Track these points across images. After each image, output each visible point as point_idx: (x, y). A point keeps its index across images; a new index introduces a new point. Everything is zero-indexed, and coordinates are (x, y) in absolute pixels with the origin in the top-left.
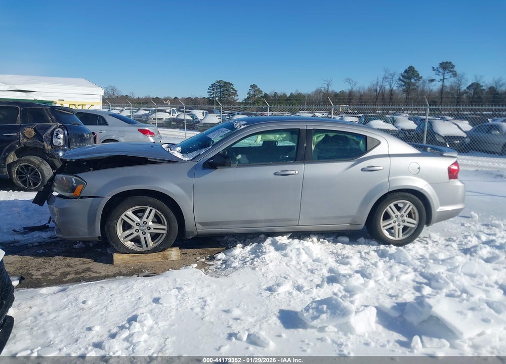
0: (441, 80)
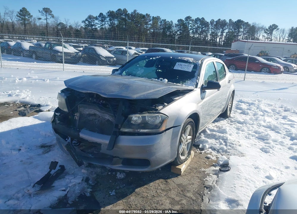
0: (45, 19)
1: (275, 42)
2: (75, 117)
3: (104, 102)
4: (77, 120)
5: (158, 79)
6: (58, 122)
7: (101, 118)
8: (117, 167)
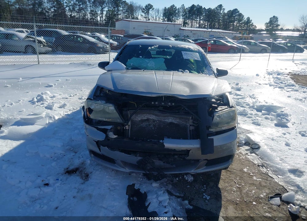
1: (153, 22)
3: (173, 104)
4: (128, 130)
5: (178, 71)
6: (115, 136)
7: (158, 122)
8: (202, 170)
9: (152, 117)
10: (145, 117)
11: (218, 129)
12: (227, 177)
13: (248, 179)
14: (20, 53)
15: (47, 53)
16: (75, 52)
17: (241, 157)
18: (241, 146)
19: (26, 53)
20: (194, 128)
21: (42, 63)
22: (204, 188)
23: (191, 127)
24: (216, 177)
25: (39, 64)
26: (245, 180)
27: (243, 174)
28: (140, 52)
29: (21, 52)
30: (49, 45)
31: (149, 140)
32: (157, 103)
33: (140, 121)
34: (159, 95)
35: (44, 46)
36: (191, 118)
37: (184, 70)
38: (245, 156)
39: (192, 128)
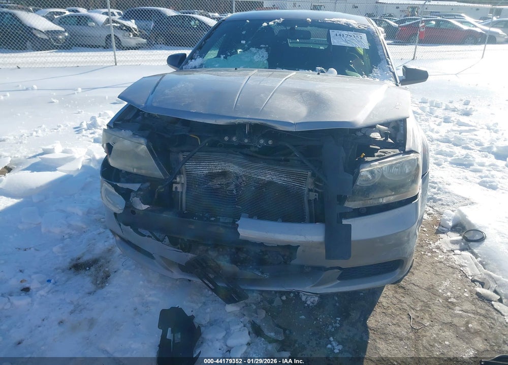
2: (174, 185)
3: (270, 142)
4: (182, 192)
5: (314, 70)
6: (145, 207)
7: (244, 179)
8: (330, 287)
9: (233, 168)
10: (218, 167)
11: (371, 203)
12: (395, 301)
13: (442, 310)
14: (98, 48)
15: (139, 47)
16: (186, 45)
17: (437, 257)
18: (444, 233)
19: (108, 48)
20: (317, 197)
21: (121, 64)
22: (335, 323)
23: (310, 193)
24: (370, 299)
25: (116, 65)
26: (433, 313)
27: (431, 299)
28: (244, 33)
29: (99, 46)
30: (143, 35)
31: (213, 219)
32: (234, 139)
33: (206, 176)
34: (233, 121)
35: (135, 35)
36: (309, 173)
37: (327, 68)
38: (448, 256)
39: (313, 196)
